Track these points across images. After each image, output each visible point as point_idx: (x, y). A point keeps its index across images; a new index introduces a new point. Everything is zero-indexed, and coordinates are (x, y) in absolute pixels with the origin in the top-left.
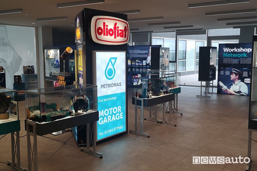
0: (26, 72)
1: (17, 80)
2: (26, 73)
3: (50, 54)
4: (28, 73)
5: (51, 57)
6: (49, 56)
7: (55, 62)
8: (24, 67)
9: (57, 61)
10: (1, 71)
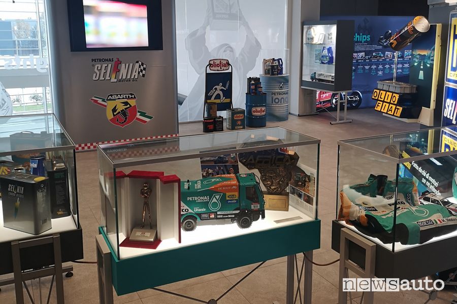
0: (269, 70)
2: (269, 73)
3: (313, 36)
4: (273, 74)
5: (315, 41)
6: (312, 39)
7: (325, 52)
8: (265, 61)
9: (330, 50)
10: (225, 68)
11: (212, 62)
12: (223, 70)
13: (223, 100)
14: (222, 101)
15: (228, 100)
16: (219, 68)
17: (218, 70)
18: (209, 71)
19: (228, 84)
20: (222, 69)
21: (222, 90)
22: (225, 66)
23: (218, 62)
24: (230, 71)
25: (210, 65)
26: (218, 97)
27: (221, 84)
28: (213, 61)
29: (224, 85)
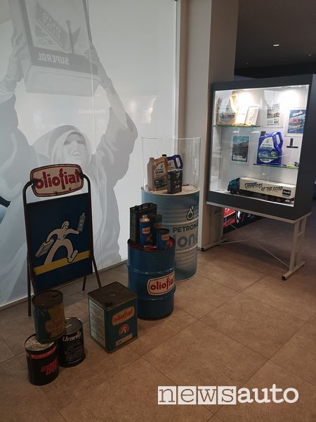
0: (161, 180)
1: (145, 231)
7: (269, 143)
8: (153, 163)
10: (73, 186)
11: (39, 175)
12: (70, 191)
13: (74, 256)
14: (70, 260)
15: (85, 255)
16: (59, 188)
17: (57, 194)
18: (32, 198)
19: (82, 221)
20: (67, 189)
21: (69, 236)
22: (72, 179)
23: (55, 173)
24: (84, 190)
25: (34, 183)
26: (62, 252)
27: (67, 223)
28: (41, 172)
29: (73, 225)
